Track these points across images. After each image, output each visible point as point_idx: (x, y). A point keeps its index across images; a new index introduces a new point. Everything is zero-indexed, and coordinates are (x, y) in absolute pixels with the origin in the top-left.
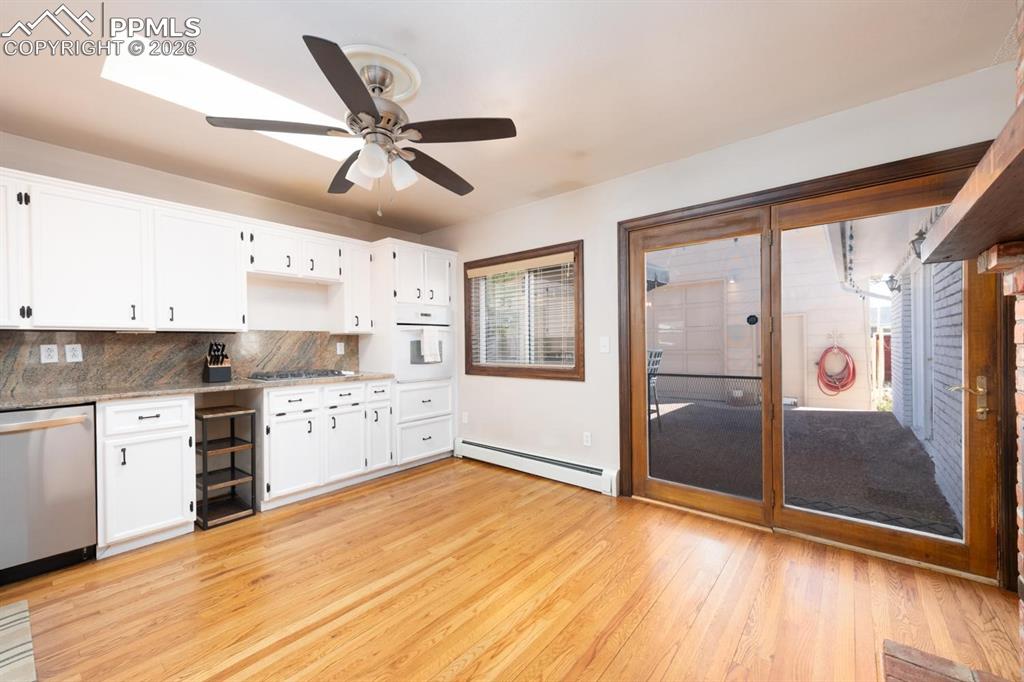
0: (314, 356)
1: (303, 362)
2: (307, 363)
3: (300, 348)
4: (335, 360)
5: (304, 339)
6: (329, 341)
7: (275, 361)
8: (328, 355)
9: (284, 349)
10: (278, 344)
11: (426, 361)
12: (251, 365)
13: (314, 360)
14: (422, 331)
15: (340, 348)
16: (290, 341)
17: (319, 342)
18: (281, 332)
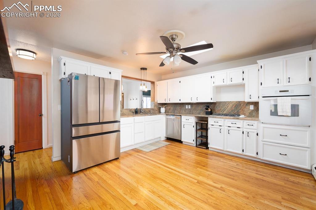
0: (240, 109)
1: (236, 111)
2: (237, 111)
3: (235, 107)
4: (249, 111)
5: (236, 104)
6: (246, 104)
7: (226, 110)
8: (246, 110)
9: (229, 107)
10: (228, 105)
11: (279, 114)
12: (220, 111)
13: (240, 111)
14: (277, 99)
15: (252, 107)
16: (231, 105)
17: (242, 105)
18: (229, 102)
